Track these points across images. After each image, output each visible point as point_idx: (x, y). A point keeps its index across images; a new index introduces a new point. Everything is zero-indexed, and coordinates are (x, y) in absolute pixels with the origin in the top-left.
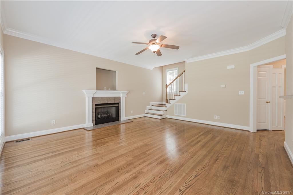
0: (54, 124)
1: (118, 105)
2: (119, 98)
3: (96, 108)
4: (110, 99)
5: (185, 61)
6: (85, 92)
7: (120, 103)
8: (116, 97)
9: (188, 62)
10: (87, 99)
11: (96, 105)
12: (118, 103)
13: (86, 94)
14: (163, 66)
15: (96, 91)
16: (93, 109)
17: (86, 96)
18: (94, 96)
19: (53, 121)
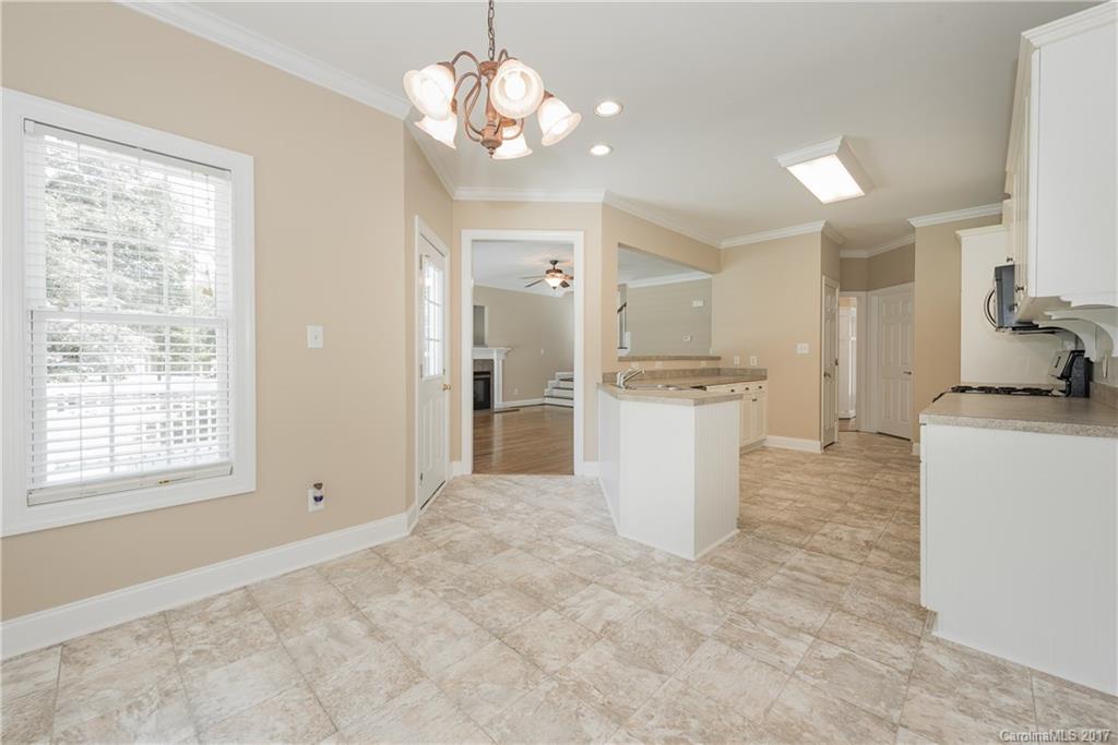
1: (488, 376)
2: (491, 362)
5: (625, 285)
7: (493, 371)
12: (489, 373)
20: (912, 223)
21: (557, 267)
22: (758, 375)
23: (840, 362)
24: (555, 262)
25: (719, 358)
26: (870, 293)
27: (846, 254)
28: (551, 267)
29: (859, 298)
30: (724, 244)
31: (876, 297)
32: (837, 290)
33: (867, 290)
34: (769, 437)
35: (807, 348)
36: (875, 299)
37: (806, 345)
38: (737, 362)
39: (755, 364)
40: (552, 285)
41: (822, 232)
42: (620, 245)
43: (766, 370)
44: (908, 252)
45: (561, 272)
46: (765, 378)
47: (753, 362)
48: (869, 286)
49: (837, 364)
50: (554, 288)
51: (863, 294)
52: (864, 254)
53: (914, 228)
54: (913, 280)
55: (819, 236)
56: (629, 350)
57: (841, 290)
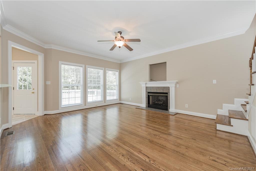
0: (131, 100)
1: (166, 95)
2: (168, 88)
3: (148, 95)
4: (159, 88)
6: (141, 84)
7: (170, 93)
8: (164, 87)
10: (143, 88)
11: (148, 93)
12: (167, 93)
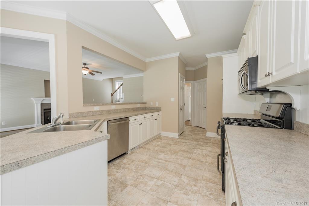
0: (5, 124)
3: (44, 113)
5: (122, 77)
6: (34, 100)
9: (124, 78)
10: (36, 105)
11: (45, 109)
13: (35, 101)
14: (113, 78)
15: (45, 99)
16: (41, 112)
17: (35, 103)
18: (43, 103)
19: (4, 122)
20: (207, 56)
21: (86, 66)
22: (158, 109)
23: (185, 104)
24: (85, 64)
25: (146, 103)
26: (194, 82)
27: (187, 69)
28: (84, 66)
29: (192, 83)
30: (147, 60)
31: (196, 83)
32: (185, 80)
33: (194, 81)
34: (162, 132)
35: (173, 100)
36: (196, 84)
37: (174, 98)
38: (152, 105)
39: (158, 105)
40: (84, 73)
41: (179, 57)
42: (83, 47)
43: (161, 107)
44: (205, 68)
45: (88, 68)
46: (160, 110)
47: (157, 105)
48: (194, 80)
49: (184, 105)
50: (85, 75)
51: (192, 82)
52: (193, 69)
53: (207, 58)
54: (207, 77)
55: (178, 58)
56: (124, 99)
57: (186, 80)
